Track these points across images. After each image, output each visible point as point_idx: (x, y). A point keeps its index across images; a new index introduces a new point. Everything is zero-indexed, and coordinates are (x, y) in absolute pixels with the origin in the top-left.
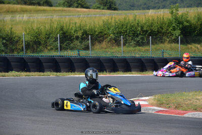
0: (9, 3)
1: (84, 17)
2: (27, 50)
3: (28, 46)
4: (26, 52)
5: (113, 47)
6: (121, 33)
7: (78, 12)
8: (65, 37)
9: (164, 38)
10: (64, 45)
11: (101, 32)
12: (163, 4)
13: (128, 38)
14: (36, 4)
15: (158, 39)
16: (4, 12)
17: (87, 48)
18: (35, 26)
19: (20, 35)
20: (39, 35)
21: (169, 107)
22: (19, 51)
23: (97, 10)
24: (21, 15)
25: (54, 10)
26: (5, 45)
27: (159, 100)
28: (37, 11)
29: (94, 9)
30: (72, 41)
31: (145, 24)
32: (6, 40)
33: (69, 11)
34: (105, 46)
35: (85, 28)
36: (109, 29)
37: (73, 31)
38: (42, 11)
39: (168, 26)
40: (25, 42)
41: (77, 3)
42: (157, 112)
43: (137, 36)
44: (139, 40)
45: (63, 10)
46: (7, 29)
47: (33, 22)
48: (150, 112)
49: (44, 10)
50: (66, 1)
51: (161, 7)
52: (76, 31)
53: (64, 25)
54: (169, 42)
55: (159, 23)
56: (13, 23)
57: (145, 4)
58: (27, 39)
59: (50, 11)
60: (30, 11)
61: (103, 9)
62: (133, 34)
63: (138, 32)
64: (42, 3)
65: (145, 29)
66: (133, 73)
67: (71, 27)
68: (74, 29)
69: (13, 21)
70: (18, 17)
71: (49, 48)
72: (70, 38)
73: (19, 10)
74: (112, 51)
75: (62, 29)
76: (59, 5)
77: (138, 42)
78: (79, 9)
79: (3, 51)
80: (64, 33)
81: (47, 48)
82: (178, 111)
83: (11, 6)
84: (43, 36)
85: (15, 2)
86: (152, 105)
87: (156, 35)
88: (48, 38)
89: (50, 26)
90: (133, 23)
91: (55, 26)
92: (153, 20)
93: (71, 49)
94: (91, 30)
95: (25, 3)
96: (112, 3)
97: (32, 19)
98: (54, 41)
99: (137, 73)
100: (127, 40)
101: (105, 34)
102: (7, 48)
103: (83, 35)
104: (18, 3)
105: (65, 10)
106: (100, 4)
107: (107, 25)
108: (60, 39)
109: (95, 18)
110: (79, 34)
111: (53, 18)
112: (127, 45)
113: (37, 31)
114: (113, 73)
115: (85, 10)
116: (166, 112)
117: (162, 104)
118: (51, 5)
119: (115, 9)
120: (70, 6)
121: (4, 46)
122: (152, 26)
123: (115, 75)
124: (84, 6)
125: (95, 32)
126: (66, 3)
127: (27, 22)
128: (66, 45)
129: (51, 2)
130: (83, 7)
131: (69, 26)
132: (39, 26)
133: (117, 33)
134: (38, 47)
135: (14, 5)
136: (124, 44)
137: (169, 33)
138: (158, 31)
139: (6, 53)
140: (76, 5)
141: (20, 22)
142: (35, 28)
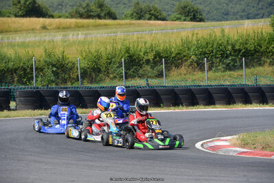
0: (60, 17)
1: (157, 34)
2: (84, 80)
3: (85, 74)
4: (82, 83)
5: (195, 73)
6: (205, 53)
7: (151, 25)
8: (132, 61)
9: (263, 59)
10: (130, 72)
11: (179, 54)
12: (269, 10)
13: (214, 60)
14: (95, 17)
15: (256, 60)
16: (54, 29)
17: (160, 75)
18: (93, 48)
19: (74, 60)
20: (99, 60)
21: (255, 148)
22: (73, 81)
23: (177, 22)
24: (75, 33)
25: (120, 24)
26: (56, 74)
27: (243, 140)
28: (97, 26)
29: (172, 20)
30: (141, 66)
31: (237, 41)
32: (57, 68)
33: (139, 25)
34: (185, 72)
35: (157, 48)
36: (189, 49)
37: (142, 54)
38: (103, 25)
39: (268, 43)
40: (81, 69)
41: (150, 14)
42: (239, 154)
43: (227, 57)
44: (230, 63)
45: (131, 24)
46: (58, 53)
47: (91, 42)
48: (231, 154)
49: (106, 25)
50: (134, 12)
51: (267, 14)
52: (145, 53)
53: (131, 45)
54: (270, 64)
55: (256, 39)
56: (65, 44)
57: (244, 11)
58: (83, 65)
59: (114, 25)
60: (88, 27)
61: (185, 20)
62: (221, 54)
63: (228, 52)
64: (102, 15)
65: (237, 48)
66: (217, 106)
67: (140, 47)
68: (143, 50)
69: (66, 41)
70: (72, 36)
71: (111, 76)
72: (138, 62)
73: (73, 26)
74: (194, 78)
75: (128, 51)
76: (126, 17)
77: (228, 65)
78: (151, 22)
79: (53, 82)
80: (130, 57)
81: (108, 77)
82: (265, 152)
83: (62, 20)
84: (103, 61)
85: (67, 14)
86: (235, 145)
87: (252, 55)
88: (110, 63)
89: (113, 47)
90: (220, 40)
91: (119, 47)
92: (249, 35)
93: (140, 77)
94: (166, 51)
95: (81, 16)
96: (197, 12)
97: (89, 38)
98: (118, 67)
99: (222, 106)
100: (213, 63)
101: (185, 56)
102: (58, 78)
103: (155, 58)
104: (72, 17)
105: (133, 24)
106: (181, 14)
107: (186, 44)
108: (125, 64)
109: (172, 34)
110: (151, 57)
111: (116, 36)
112: (213, 69)
113: (95, 54)
114: (192, 107)
115: (160, 22)
116: (250, 153)
117: (247, 144)
118: (115, 18)
119: (201, 20)
120: (140, 18)
121: (54, 75)
122: (246, 44)
123: (194, 110)
124: (159, 17)
125: (171, 53)
126: (135, 14)
127: (83, 43)
128: (133, 72)
129: (114, 14)
130: (157, 18)
131: (138, 47)
132: (98, 48)
133: (200, 54)
134: (97, 76)
135: (66, 20)
136: (210, 69)
137: (269, 52)
138: (254, 50)
139: (57, 84)
140: (148, 16)
141: (74, 42)
142: (93, 51)
